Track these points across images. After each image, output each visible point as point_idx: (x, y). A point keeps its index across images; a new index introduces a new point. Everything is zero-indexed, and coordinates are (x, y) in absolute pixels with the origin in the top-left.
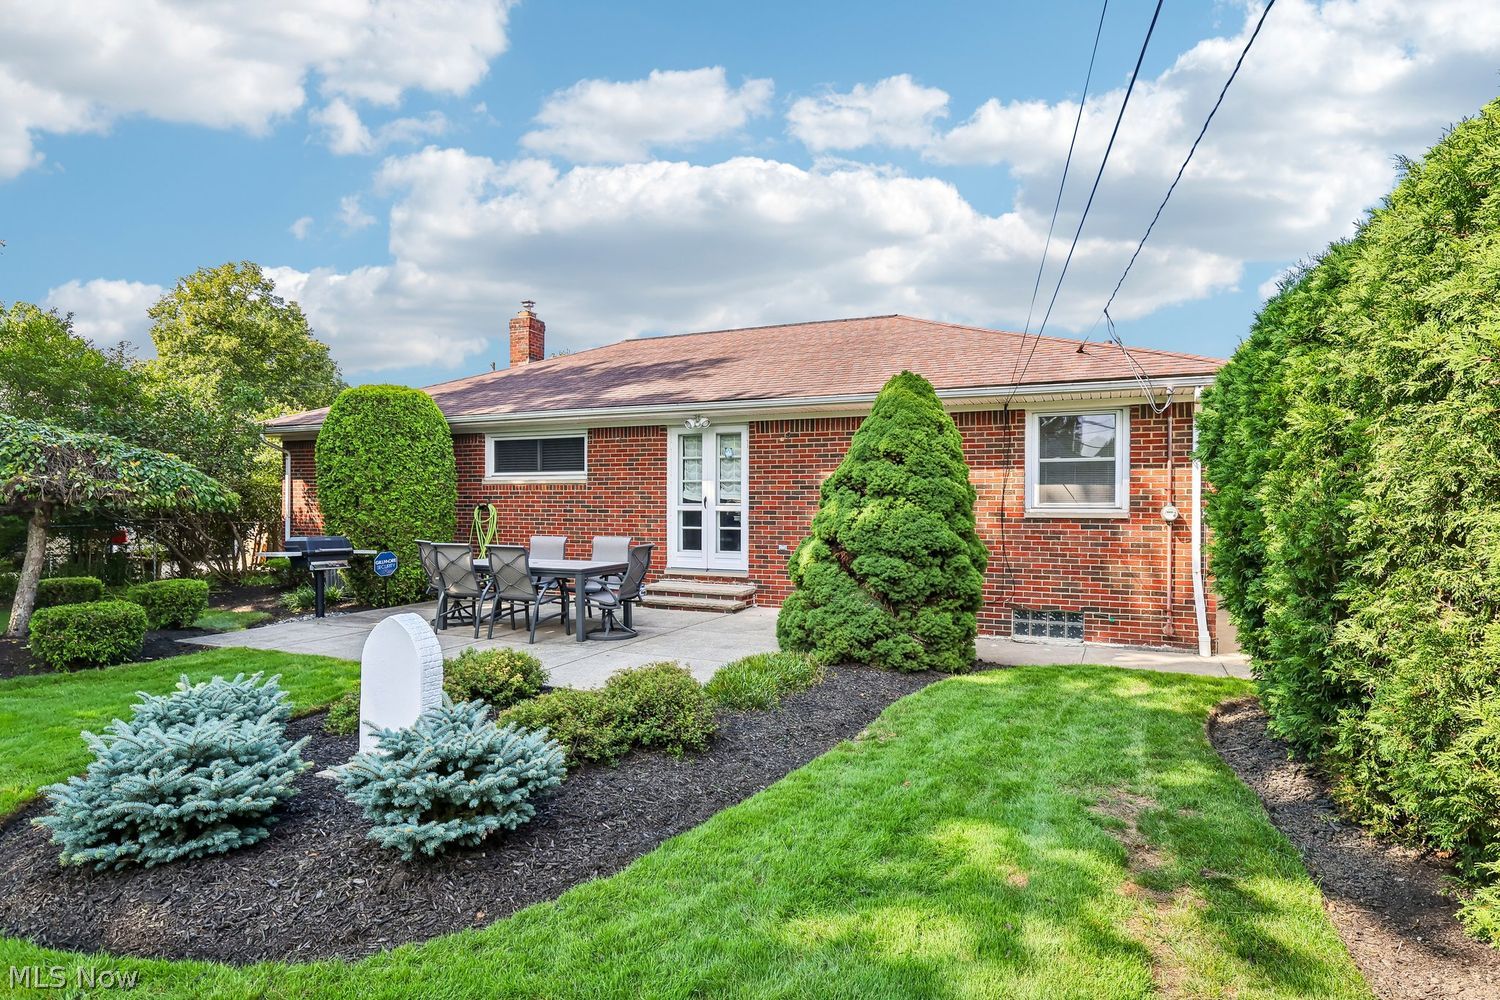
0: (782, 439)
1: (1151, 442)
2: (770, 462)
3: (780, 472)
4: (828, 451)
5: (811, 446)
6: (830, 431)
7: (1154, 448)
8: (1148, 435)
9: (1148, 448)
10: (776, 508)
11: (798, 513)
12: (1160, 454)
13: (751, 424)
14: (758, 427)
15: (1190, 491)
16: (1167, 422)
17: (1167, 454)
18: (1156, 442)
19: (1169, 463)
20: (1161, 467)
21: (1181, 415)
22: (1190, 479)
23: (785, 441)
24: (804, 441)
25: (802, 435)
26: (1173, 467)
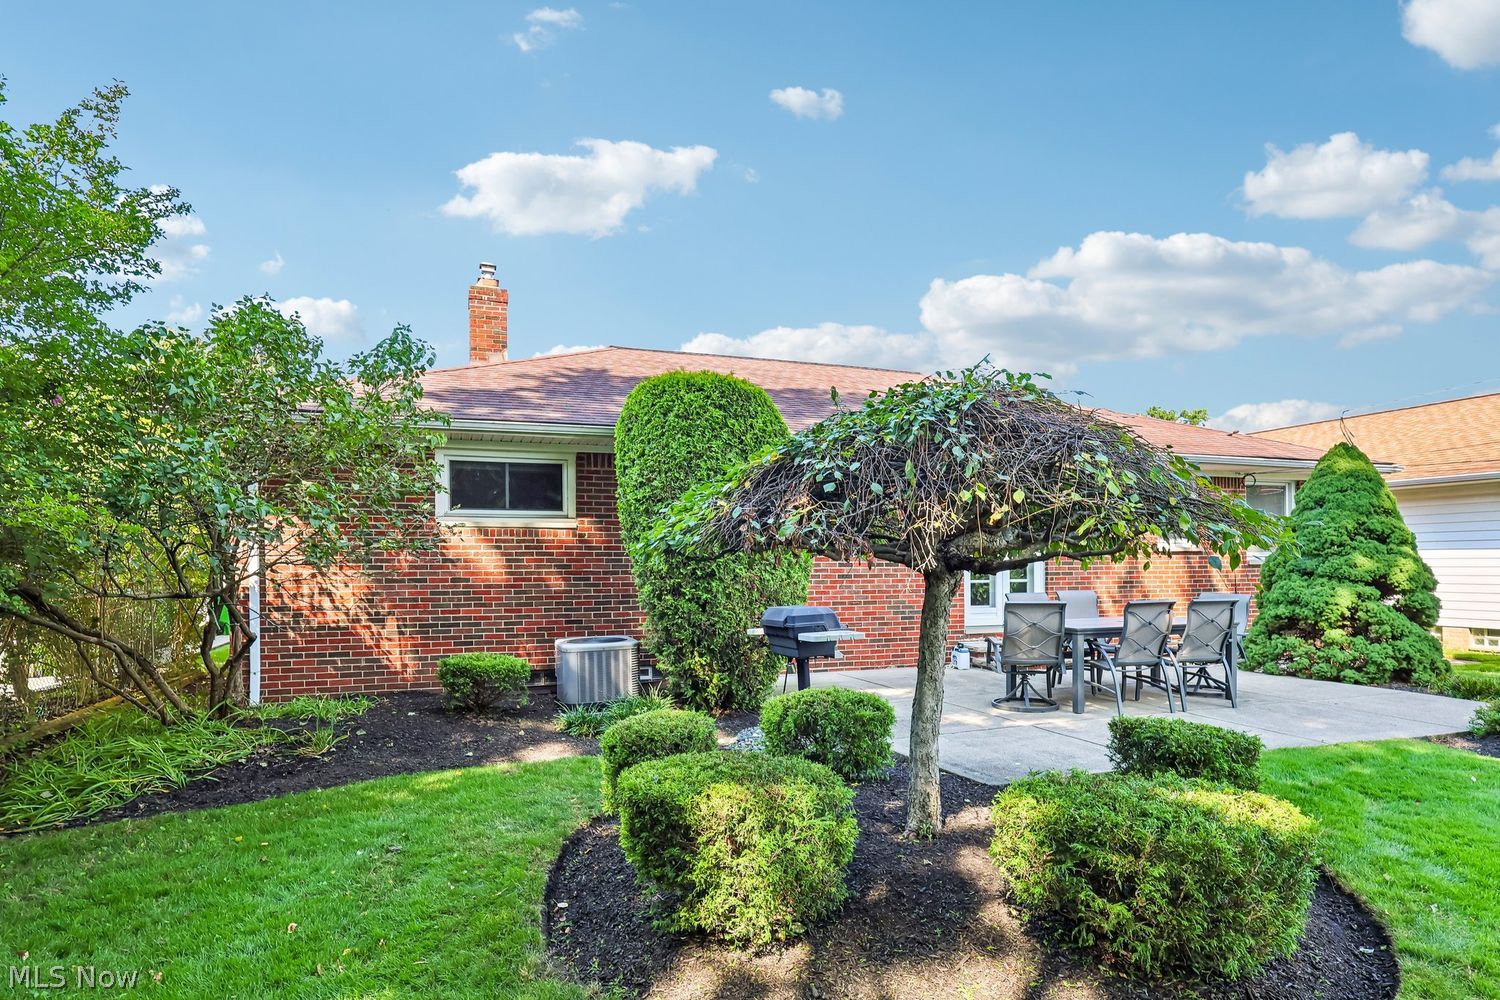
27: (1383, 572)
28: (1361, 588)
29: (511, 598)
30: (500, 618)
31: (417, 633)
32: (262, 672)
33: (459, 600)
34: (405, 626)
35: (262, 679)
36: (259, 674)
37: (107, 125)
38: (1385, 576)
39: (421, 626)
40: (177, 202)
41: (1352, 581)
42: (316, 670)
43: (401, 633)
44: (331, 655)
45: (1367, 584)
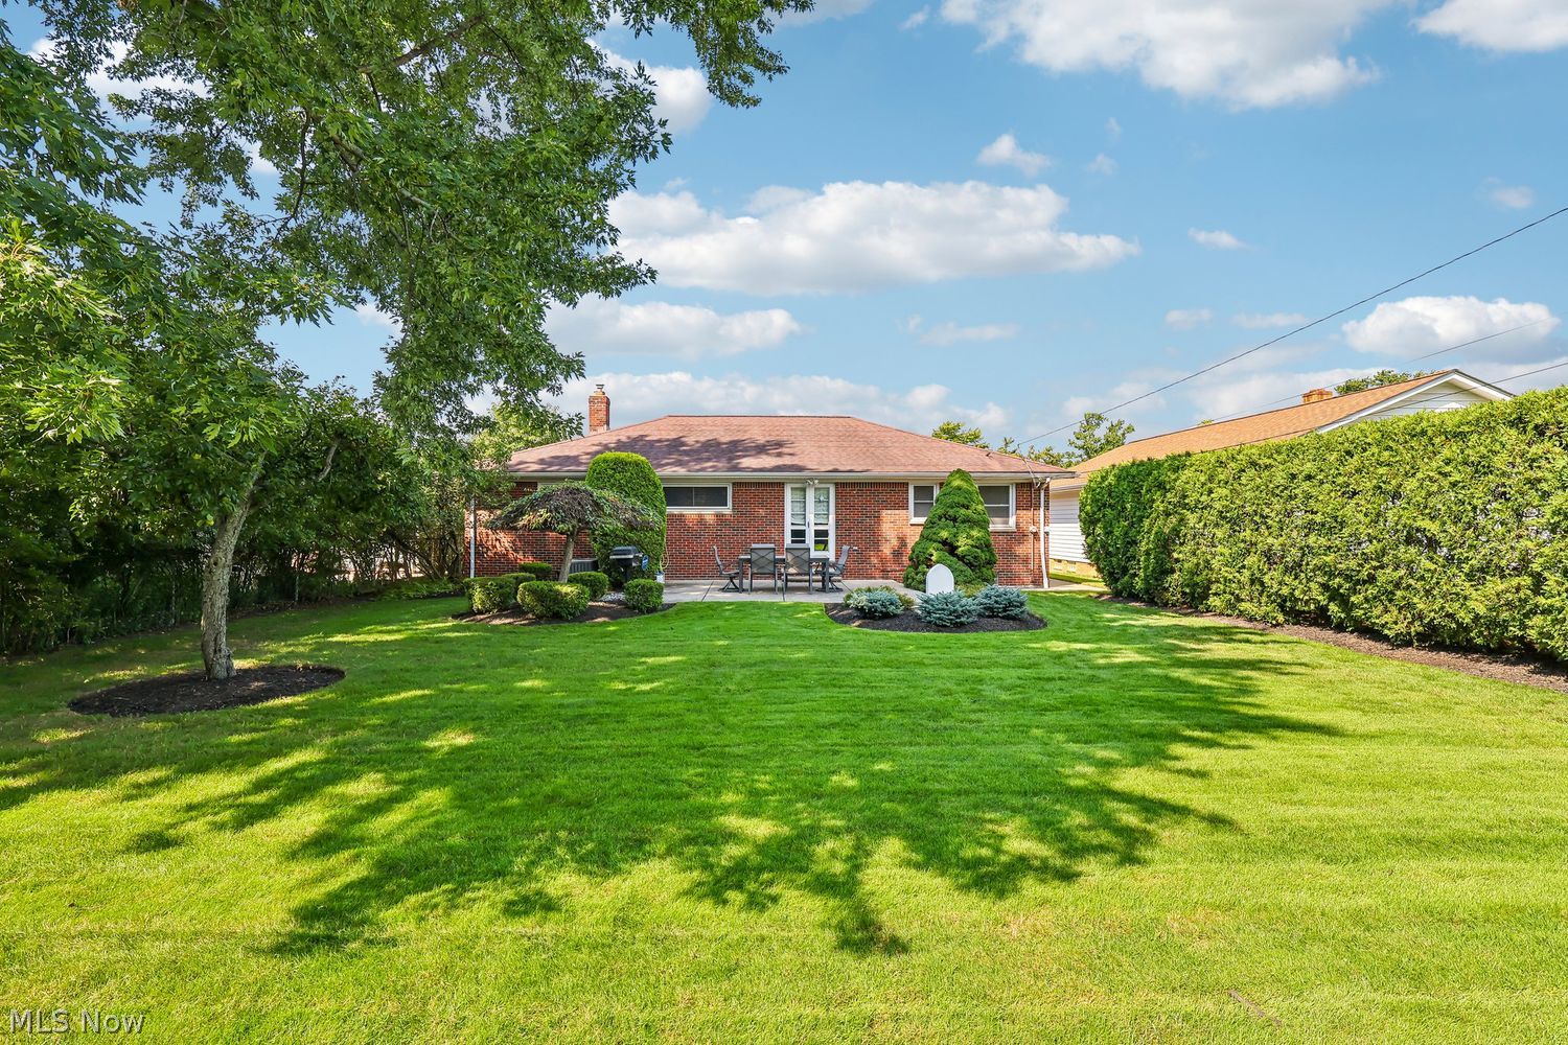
0: (854, 492)
1: (1025, 499)
2: (848, 504)
3: (854, 509)
4: (880, 498)
5: (870, 496)
6: (881, 489)
7: (1026, 502)
8: (1024, 496)
9: (1024, 502)
10: (851, 528)
11: (864, 530)
12: (1028, 504)
13: (837, 486)
14: (840, 487)
15: (1039, 520)
16: (1031, 491)
17: (1031, 504)
18: (1027, 499)
19: (1032, 508)
20: (1028, 510)
21: (1036, 488)
22: (1039, 514)
23: (857, 493)
24: (867, 493)
25: (866, 490)
26: (1034, 510)
32: (475, 568)
35: (475, 571)
36: (473, 569)
41: (934, 541)
42: (494, 568)
44: (499, 563)
45: (940, 542)
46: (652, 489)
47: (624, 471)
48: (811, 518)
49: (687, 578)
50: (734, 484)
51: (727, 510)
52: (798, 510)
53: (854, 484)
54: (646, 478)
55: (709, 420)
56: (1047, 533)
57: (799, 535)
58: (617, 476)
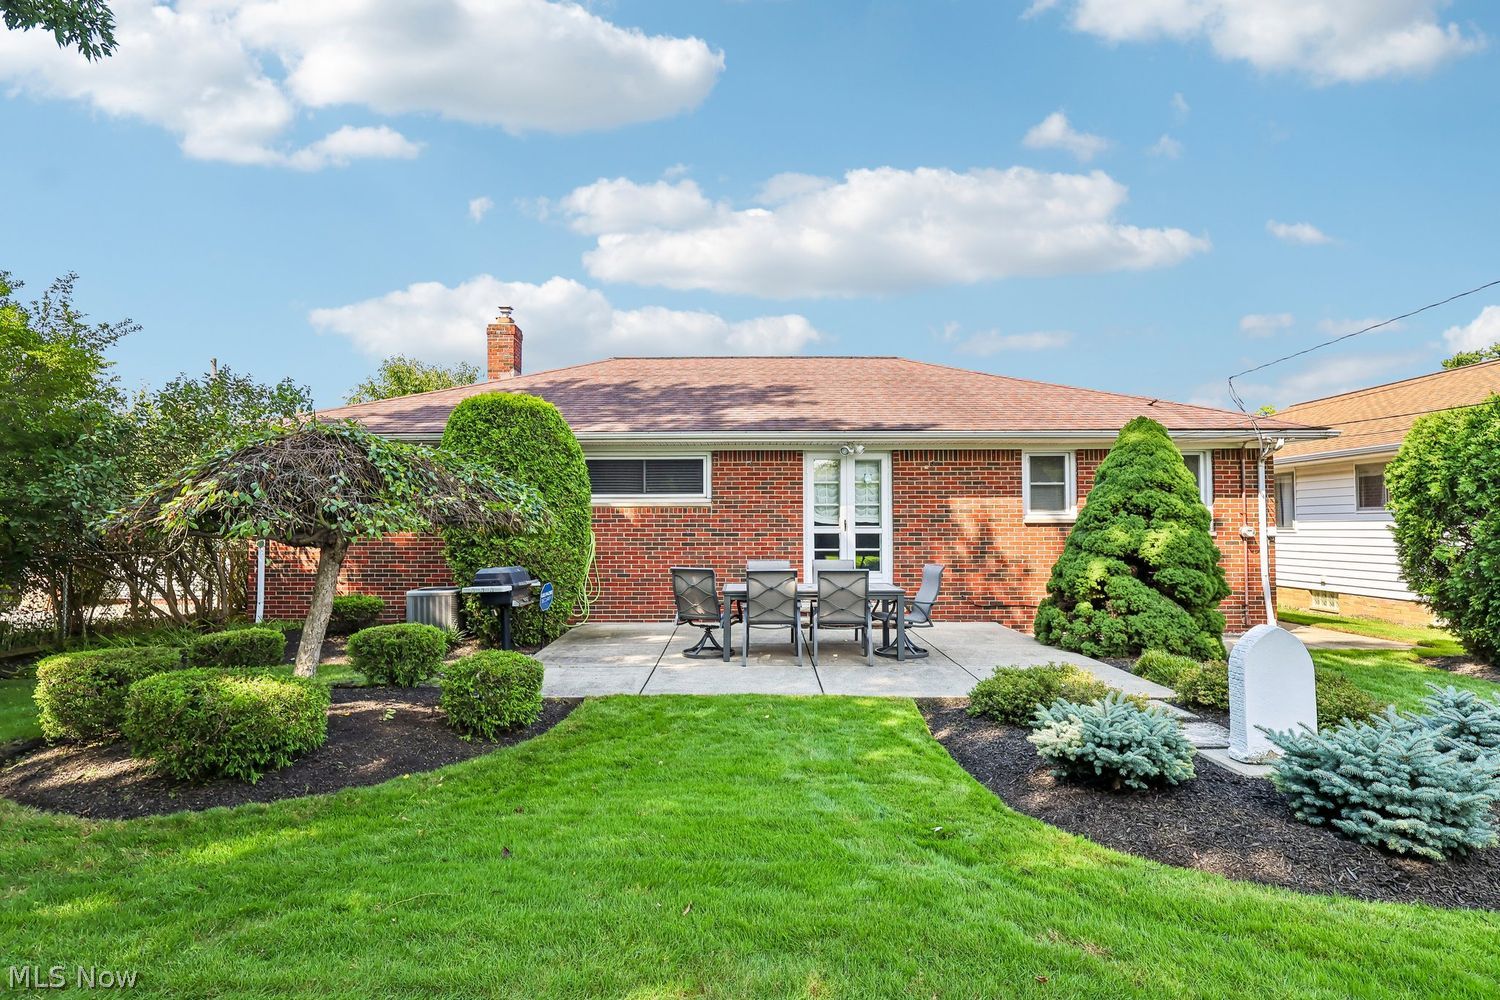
0: (926, 467)
1: (1229, 477)
2: (915, 488)
3: (925, 497)
4: (971, 478)
5: (954, 474)
6: (972, 461)
7: (1232, 482)
8: (1227, 473)
9: (1227, 482)
10: (921, 530)
11: (943, 534)
12: (1236, 486)
13: (894, 453)
14: (900, 456)
15: (1257, 515)
16: (1241, 463)
17: (1241, 487)
18: (1233, 477)
19: (1244, 494)
20: (1236, 496)
21: (1249, 458)
22: (1257, 505)
23: (930, 469)
24: (948, 469)
25: (946, 464)
26: (1247, 496)
27: (1132, 547)
28: (1112, 562)
29: (423, 558)
30: (415, 571)
31: (360, 580)
32: (265, 602)
33: (388, 558)
34: (352, 575)
35: (265, 607)
36: (262, 605)
37: (66, 295)
38: (1135, 551)
39: (363, 575)
40: (132, 325)
41: (1106, 555)
42: (297, 603)
43: (349, 580)
44: (306, 593)
45: (1119, 558)
46: (562, 459)
47: (507, 423)
48: (848, 512)
49: (633, 619)
50: (714, 454)
51: (703, 499)
52: (827, 500)
53: (924, 454)
54: (550, 437)
55: (676, 364)
56: (1271, 539)
57: (827, 543)
58: (495, 434)
